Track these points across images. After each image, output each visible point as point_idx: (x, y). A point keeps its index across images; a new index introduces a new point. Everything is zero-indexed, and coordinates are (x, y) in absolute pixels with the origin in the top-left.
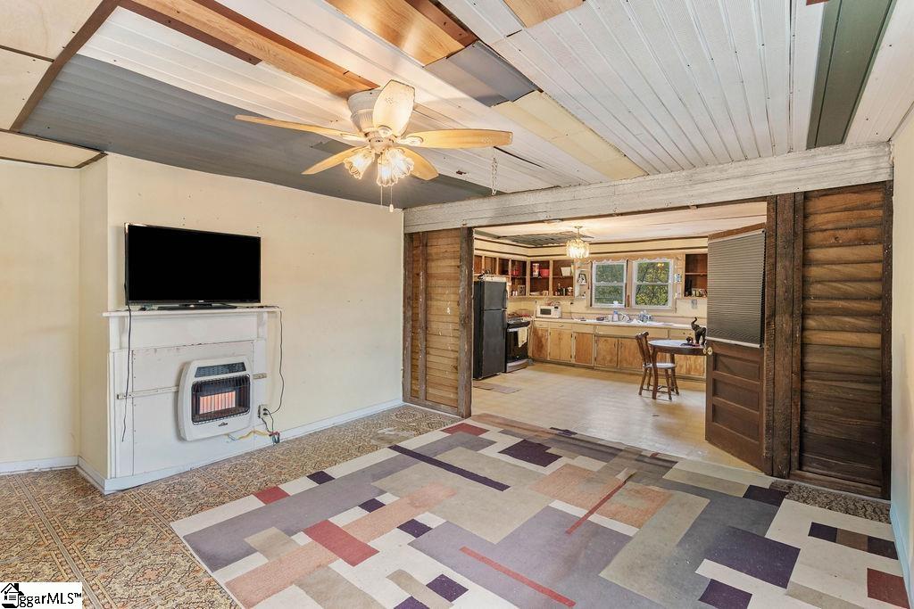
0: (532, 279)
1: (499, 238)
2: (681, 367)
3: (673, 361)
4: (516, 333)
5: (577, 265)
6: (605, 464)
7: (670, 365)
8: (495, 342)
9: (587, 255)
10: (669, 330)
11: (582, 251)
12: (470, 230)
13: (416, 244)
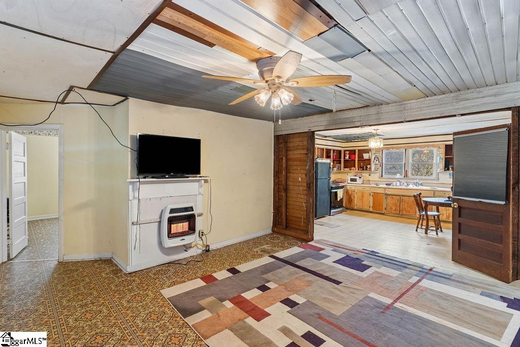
0: (345, 161)
1: (326, 137)
2: (443, 215)
3: (438, 211)
4: (336, 192)
5: (373, 152)
6: (400, 272)
7: (436, 213)
8: (324, 197)
9: (382, 146)
10: (434, 192)
11: (378, 144)
12: (313, 132)
13: (281, 141)
